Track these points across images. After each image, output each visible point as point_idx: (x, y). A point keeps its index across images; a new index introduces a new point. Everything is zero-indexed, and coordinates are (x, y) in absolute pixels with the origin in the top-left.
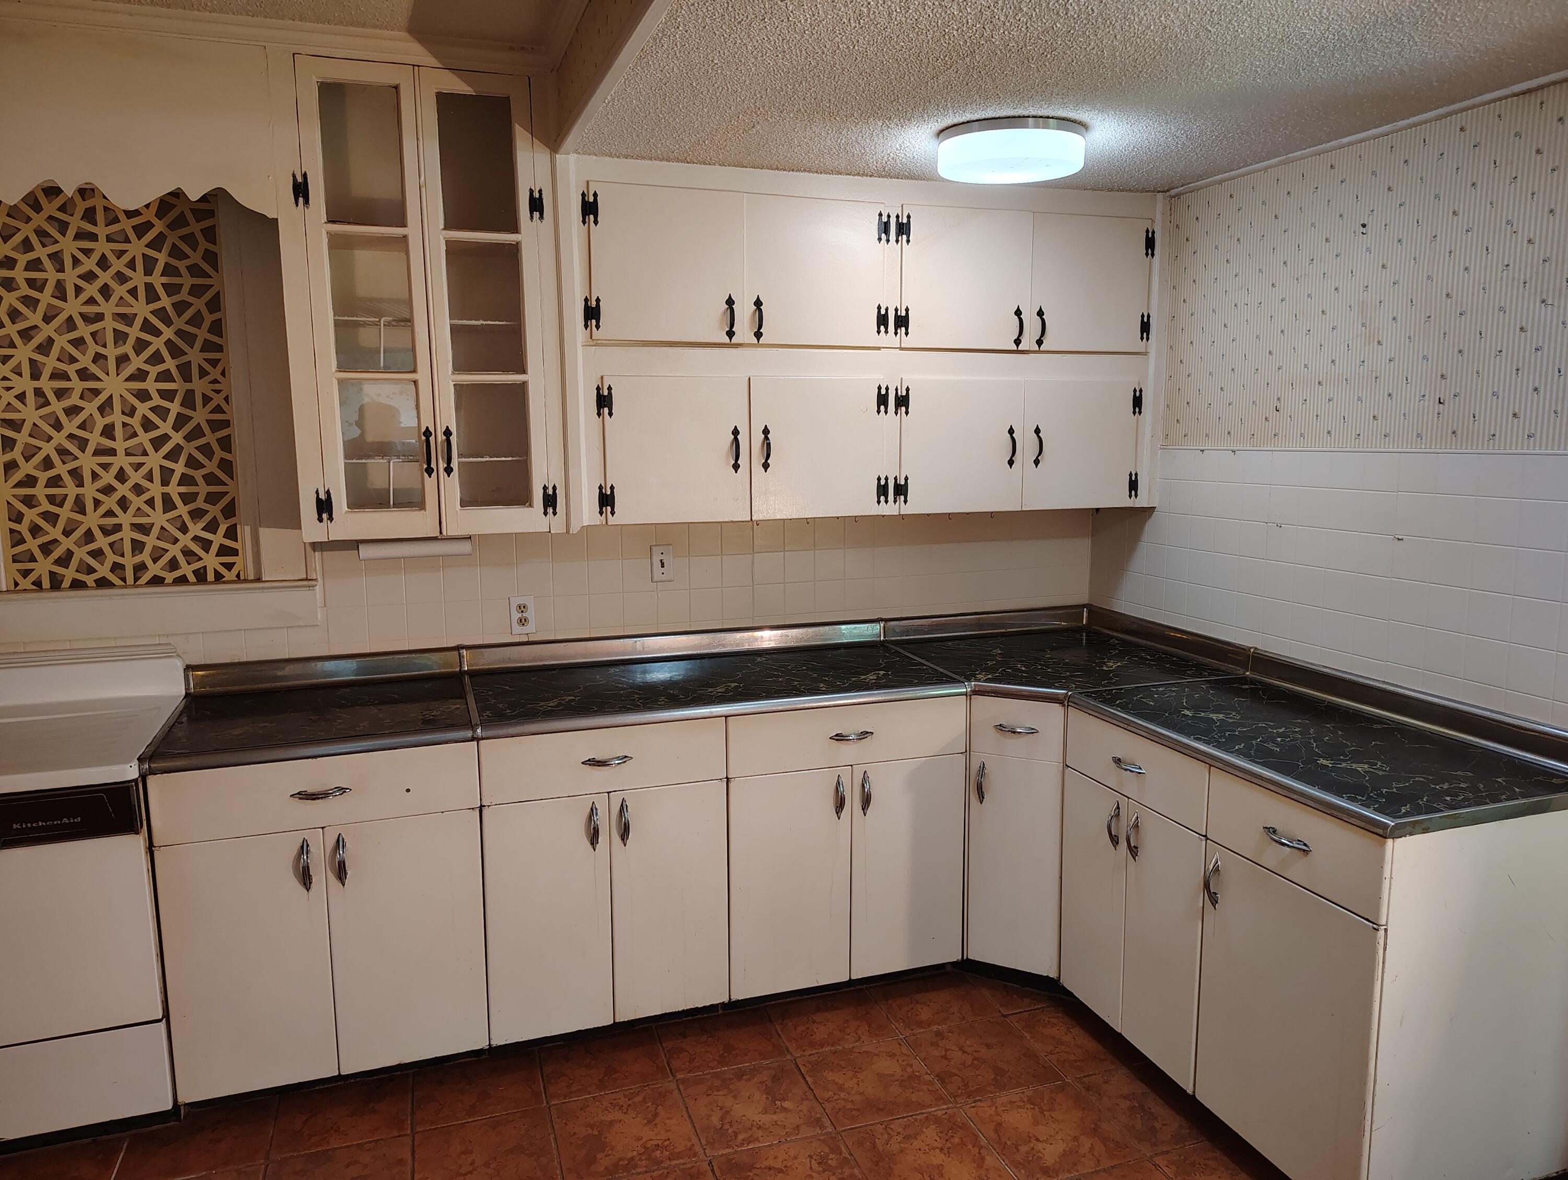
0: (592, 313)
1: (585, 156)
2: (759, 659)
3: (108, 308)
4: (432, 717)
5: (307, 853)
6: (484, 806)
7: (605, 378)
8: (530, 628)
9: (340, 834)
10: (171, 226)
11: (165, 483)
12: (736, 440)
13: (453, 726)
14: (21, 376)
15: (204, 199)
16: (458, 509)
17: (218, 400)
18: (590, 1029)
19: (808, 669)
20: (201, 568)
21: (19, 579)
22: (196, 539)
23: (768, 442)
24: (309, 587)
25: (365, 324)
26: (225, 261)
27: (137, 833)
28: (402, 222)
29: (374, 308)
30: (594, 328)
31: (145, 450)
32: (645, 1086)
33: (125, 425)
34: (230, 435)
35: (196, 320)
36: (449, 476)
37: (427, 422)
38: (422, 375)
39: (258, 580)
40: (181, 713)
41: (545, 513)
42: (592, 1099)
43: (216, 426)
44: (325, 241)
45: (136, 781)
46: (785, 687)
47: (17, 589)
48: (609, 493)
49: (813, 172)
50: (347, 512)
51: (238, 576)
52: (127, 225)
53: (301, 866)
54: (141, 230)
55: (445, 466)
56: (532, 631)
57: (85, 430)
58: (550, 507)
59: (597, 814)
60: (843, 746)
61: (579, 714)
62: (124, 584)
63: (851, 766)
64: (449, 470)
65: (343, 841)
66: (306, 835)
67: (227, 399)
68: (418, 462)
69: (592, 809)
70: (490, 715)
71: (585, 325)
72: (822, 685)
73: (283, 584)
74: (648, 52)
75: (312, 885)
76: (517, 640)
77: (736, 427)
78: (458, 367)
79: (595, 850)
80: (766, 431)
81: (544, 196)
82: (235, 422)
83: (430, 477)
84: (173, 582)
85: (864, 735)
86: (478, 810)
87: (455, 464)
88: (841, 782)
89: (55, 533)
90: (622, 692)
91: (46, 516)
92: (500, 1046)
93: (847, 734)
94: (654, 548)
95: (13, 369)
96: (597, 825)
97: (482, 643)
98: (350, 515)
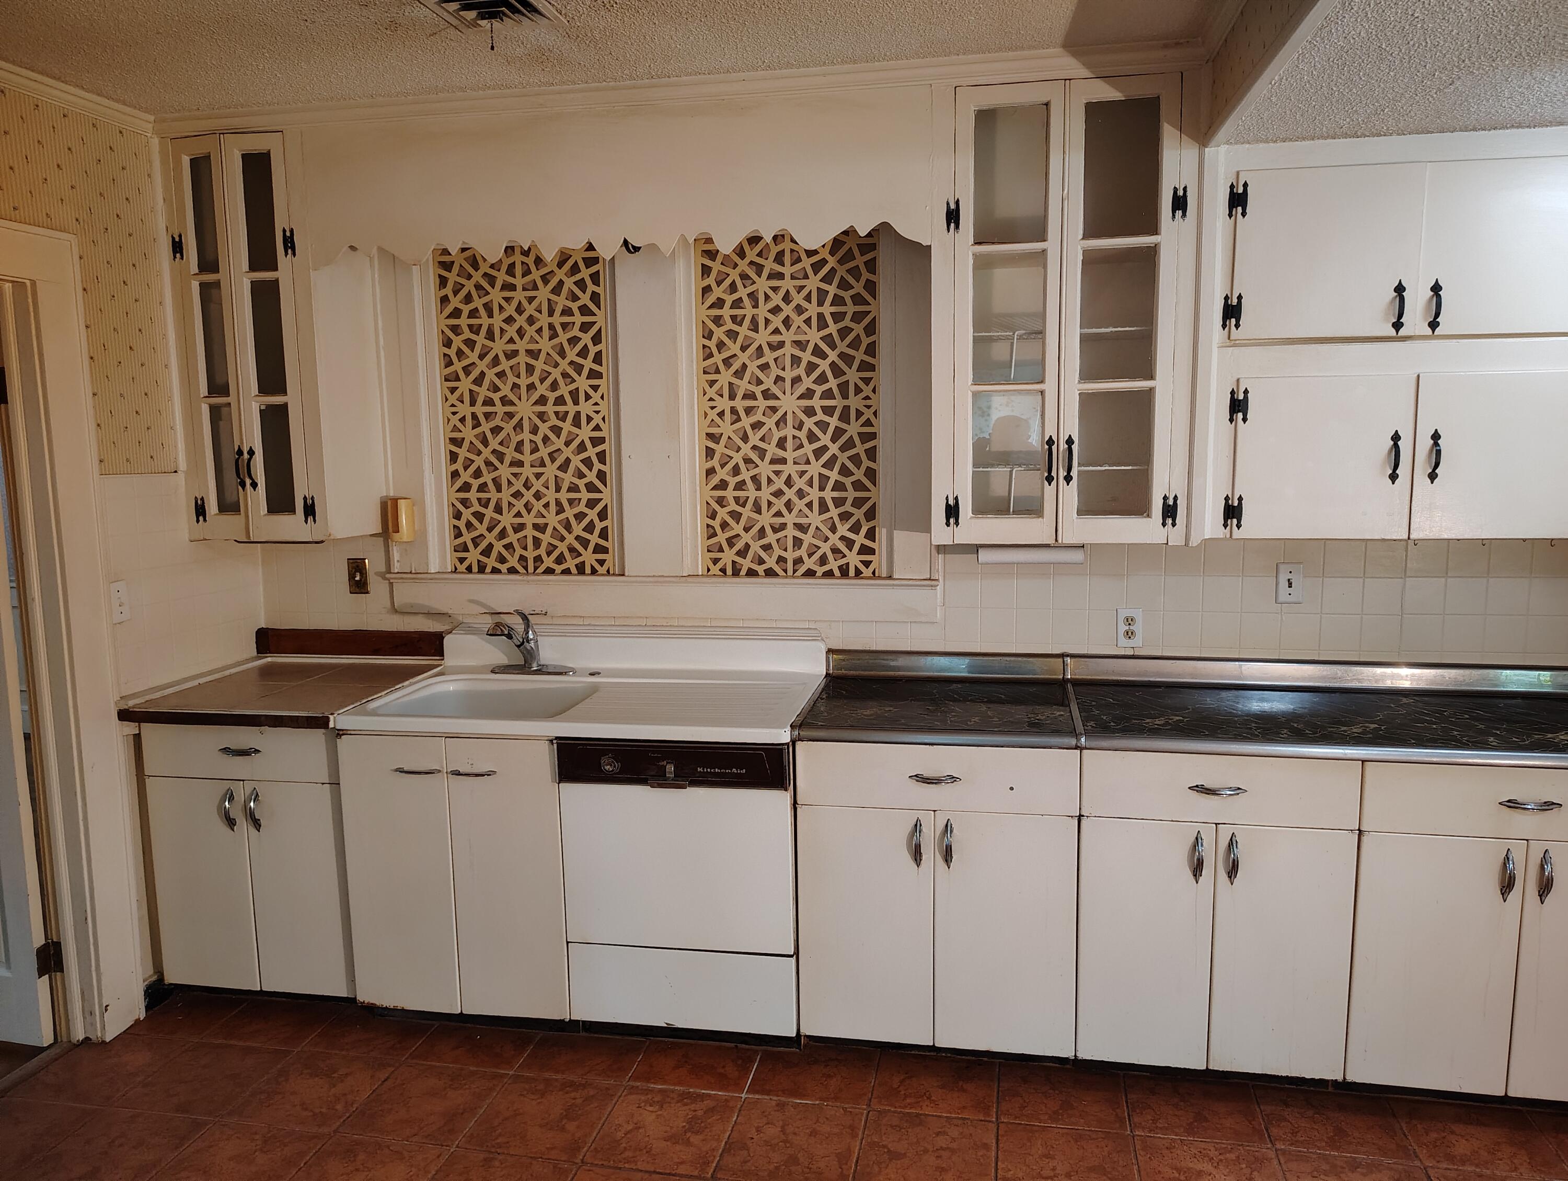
0: (1232, 312)
1: (1236, 146)
2: (1405, 700)
3: (788, 336)
4: (1037, 721)
5: (920, 832)
6: (1083, 816)
7: (1241, 381)
8: (1137, 641)
9: (948, 819)
10: (841, 262)
11: (822, 489)
12: (1396, 447)
13: (1057, 732)
14: (722, 397)
15: (870, 235)
16: (1074, 518)
17: (868, 414)
18: (1180, 1068)
19: (1472, 718)
20: (843, 565)
21: (711, 566)
22: (843, 538)
23: (1438, 448)
24: (932, 586)
25: (999, 339)
26: (883, 289)
27: (786, 790)
28: (1042, 236)
29: (1007, 323)
30: (1233, 328)
31: (808, 459)
32: (1239, 1145)
33: (794, 437)
34: (875, 446)
35: (855, 344)
36: (1068, 485)
37: (1050, 431)
38: (1050, 386)
39: (890, 577)
40: (823, 690)
41: (1164, 524)
42: (1179, 1141)
43: (867, 437)
44: (971, 262)
45: (787, 744)
46: (1440, 735)
47: (709, 574)
48: (1236, 504)
49: (1522, 127)
50: (972, 518)
51: (874, 573)
52: (807, 263)
53: (914, 843)
54: (817, 267)
55: (1065, 474)
56: (1138, 644)
57: (764, 442)
58: (1169, 517)
59: (1202, 845)
60: (1517, 816)
61: (1189, 736)
62: (785, 574)
63: (1527, 840)
64: (1068, 479)
65: (951, 827)
66: (921, 815)
67: (875, 413)
68: (1039, 470)
69: (1197, 838)
70: (1094, 725)
71: (1222, 326)
72: (1492, 739)
73: (910, 583)
74: (1332, 19)
75: (922, 862)
76: (1122, 652)
77: (1397, 431)
78: (1086, 376)
79: (1197, 883)
80: (1436, 437)
81: (1188, 194)
82: (881, 435)
83: (1050, 485)
84: (822, 576)
85: (1548, 806)
86: (1077, 819)
87: (1074, 473)
88: (1511, 858)
89: (738, 529)
90: (1236, 719)
91: (733, 514)
92: (1085, 1060)
93: (1525, 801)
94: (1282, 567)
95: (717, 391)
96: (1202, 856)
97: (1086, 652)
98: (973, 520)
